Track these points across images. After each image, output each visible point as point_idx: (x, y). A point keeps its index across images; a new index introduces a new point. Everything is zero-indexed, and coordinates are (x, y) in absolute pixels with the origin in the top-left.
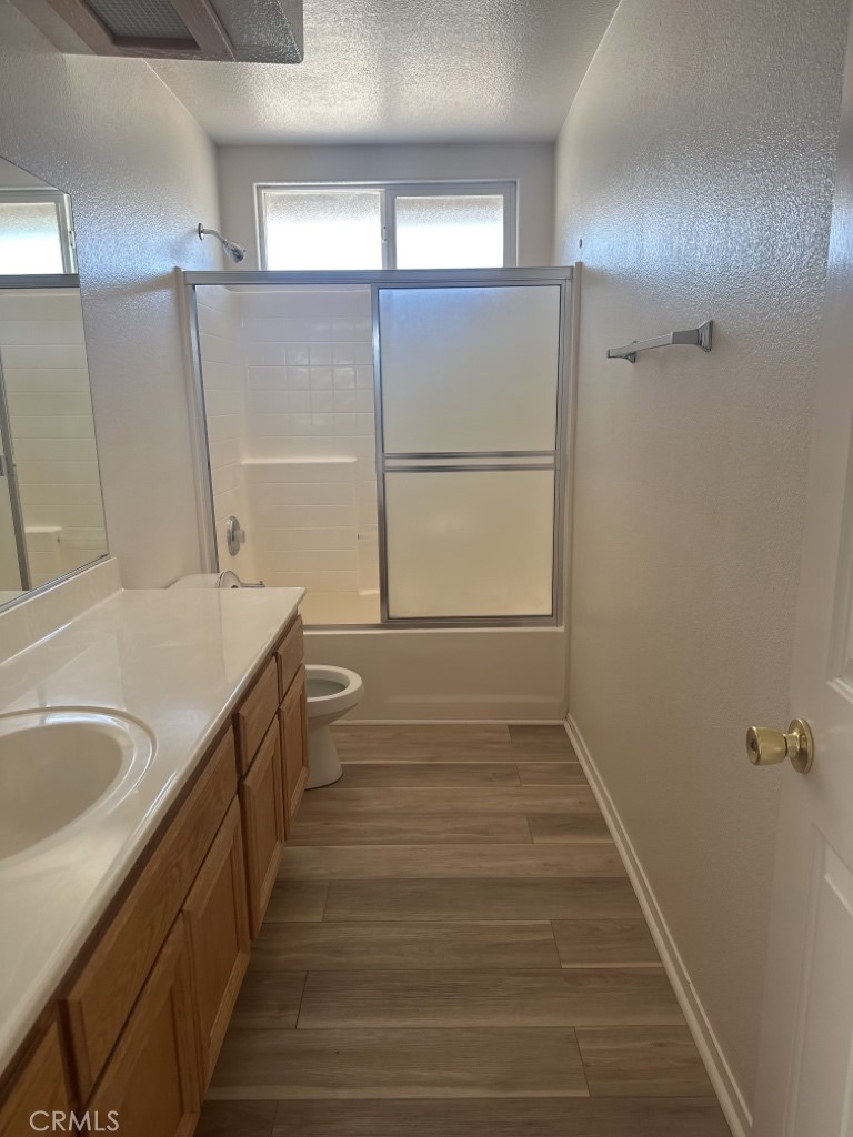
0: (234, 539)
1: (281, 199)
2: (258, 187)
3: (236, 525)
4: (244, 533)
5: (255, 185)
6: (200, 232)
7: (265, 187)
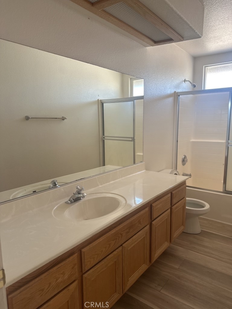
0: (184, 161)
1: (212, 69)
2: (205, 67)
3: (185, 157)
4: (187, 160)
5: (204, 66)
6: (185, 81)
7: (207, 66)
